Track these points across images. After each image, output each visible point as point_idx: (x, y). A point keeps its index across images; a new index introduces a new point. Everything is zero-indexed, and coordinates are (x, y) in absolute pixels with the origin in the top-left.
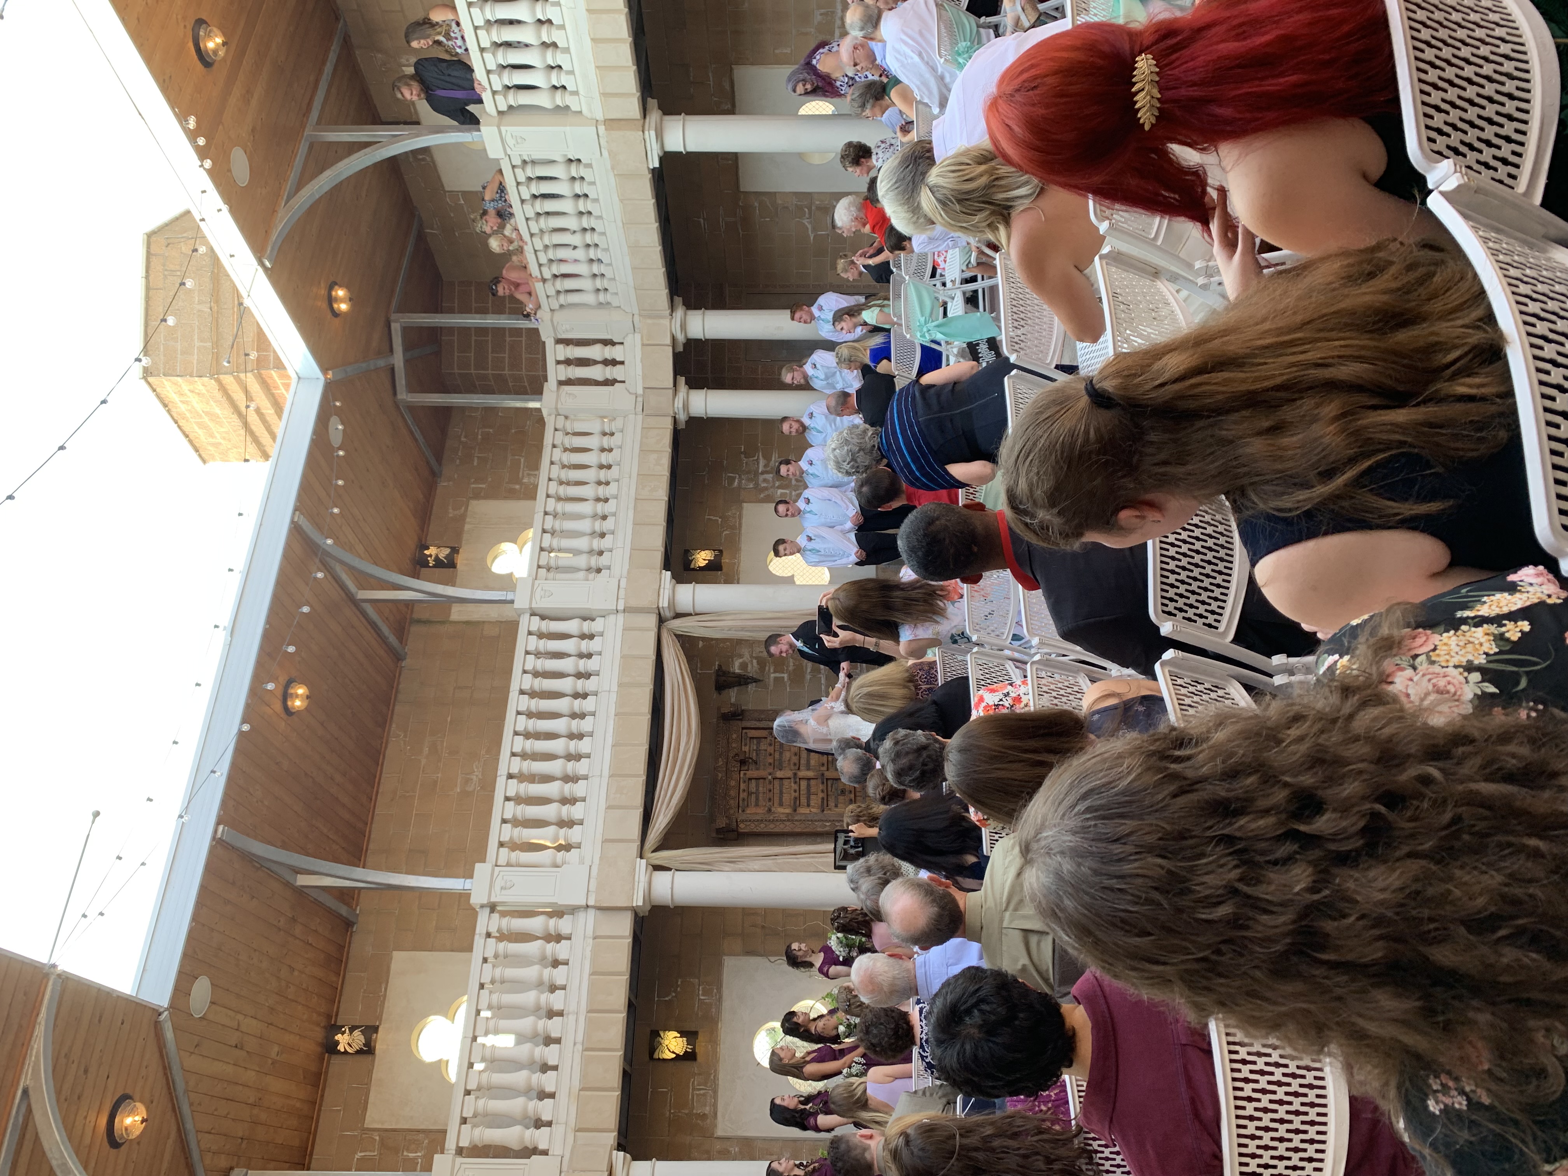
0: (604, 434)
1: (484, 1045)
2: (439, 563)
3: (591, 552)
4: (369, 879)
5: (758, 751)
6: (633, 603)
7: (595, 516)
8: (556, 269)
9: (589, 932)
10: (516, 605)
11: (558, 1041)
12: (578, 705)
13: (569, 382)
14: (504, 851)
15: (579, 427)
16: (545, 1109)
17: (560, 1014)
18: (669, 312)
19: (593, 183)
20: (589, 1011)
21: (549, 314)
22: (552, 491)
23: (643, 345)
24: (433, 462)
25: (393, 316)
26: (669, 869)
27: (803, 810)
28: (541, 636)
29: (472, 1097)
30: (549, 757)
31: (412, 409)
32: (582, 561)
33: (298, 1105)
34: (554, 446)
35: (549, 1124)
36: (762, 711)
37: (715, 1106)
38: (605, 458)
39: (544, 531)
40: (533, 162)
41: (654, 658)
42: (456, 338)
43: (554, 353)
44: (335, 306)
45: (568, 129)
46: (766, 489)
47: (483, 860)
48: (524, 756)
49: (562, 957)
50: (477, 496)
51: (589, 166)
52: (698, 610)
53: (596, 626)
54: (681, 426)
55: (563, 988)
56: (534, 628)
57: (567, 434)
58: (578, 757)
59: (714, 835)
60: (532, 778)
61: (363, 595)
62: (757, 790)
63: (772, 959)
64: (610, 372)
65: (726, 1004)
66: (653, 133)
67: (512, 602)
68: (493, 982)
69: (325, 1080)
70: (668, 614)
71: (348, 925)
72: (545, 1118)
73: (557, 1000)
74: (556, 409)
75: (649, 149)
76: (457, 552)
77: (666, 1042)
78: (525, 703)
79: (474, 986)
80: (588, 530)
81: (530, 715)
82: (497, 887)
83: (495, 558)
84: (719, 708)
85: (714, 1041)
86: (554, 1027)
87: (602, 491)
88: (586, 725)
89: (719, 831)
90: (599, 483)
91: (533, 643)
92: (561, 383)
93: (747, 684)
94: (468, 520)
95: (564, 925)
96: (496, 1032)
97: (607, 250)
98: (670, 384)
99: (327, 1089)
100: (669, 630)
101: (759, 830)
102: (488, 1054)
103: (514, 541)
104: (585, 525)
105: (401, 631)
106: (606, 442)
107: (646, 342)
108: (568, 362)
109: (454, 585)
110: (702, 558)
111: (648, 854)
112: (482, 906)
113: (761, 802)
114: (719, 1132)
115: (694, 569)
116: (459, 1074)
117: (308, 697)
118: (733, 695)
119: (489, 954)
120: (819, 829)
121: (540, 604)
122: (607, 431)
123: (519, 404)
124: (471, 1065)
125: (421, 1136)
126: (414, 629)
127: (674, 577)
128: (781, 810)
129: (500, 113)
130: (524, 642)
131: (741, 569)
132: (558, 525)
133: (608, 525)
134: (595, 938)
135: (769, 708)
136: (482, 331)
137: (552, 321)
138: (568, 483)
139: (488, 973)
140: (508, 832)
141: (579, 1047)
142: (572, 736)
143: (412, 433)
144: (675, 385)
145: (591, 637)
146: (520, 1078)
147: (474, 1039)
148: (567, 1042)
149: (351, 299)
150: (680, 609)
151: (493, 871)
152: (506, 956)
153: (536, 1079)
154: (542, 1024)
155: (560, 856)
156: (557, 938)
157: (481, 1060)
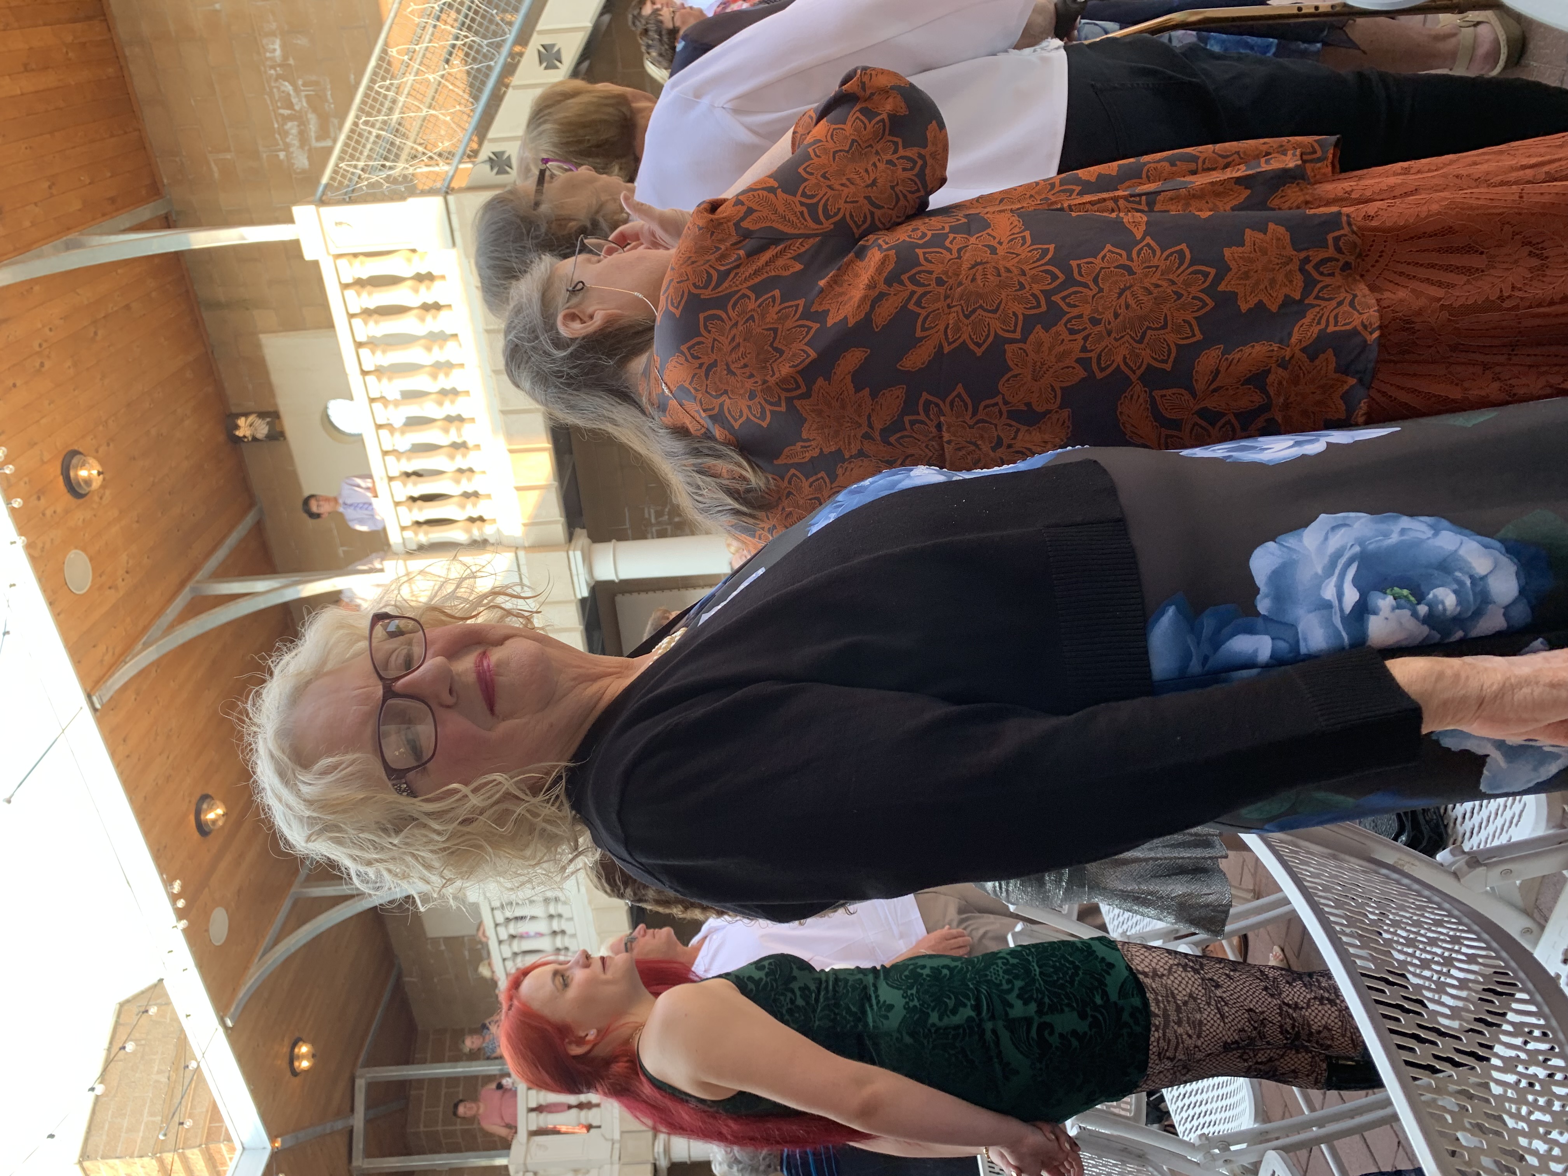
25: (359, 1071)
42: (424, 1092)
44: (296, 1064)
74: (525, 1164)
92: (532, 1134)
123: (484, 1162)
149: (314, 1056)
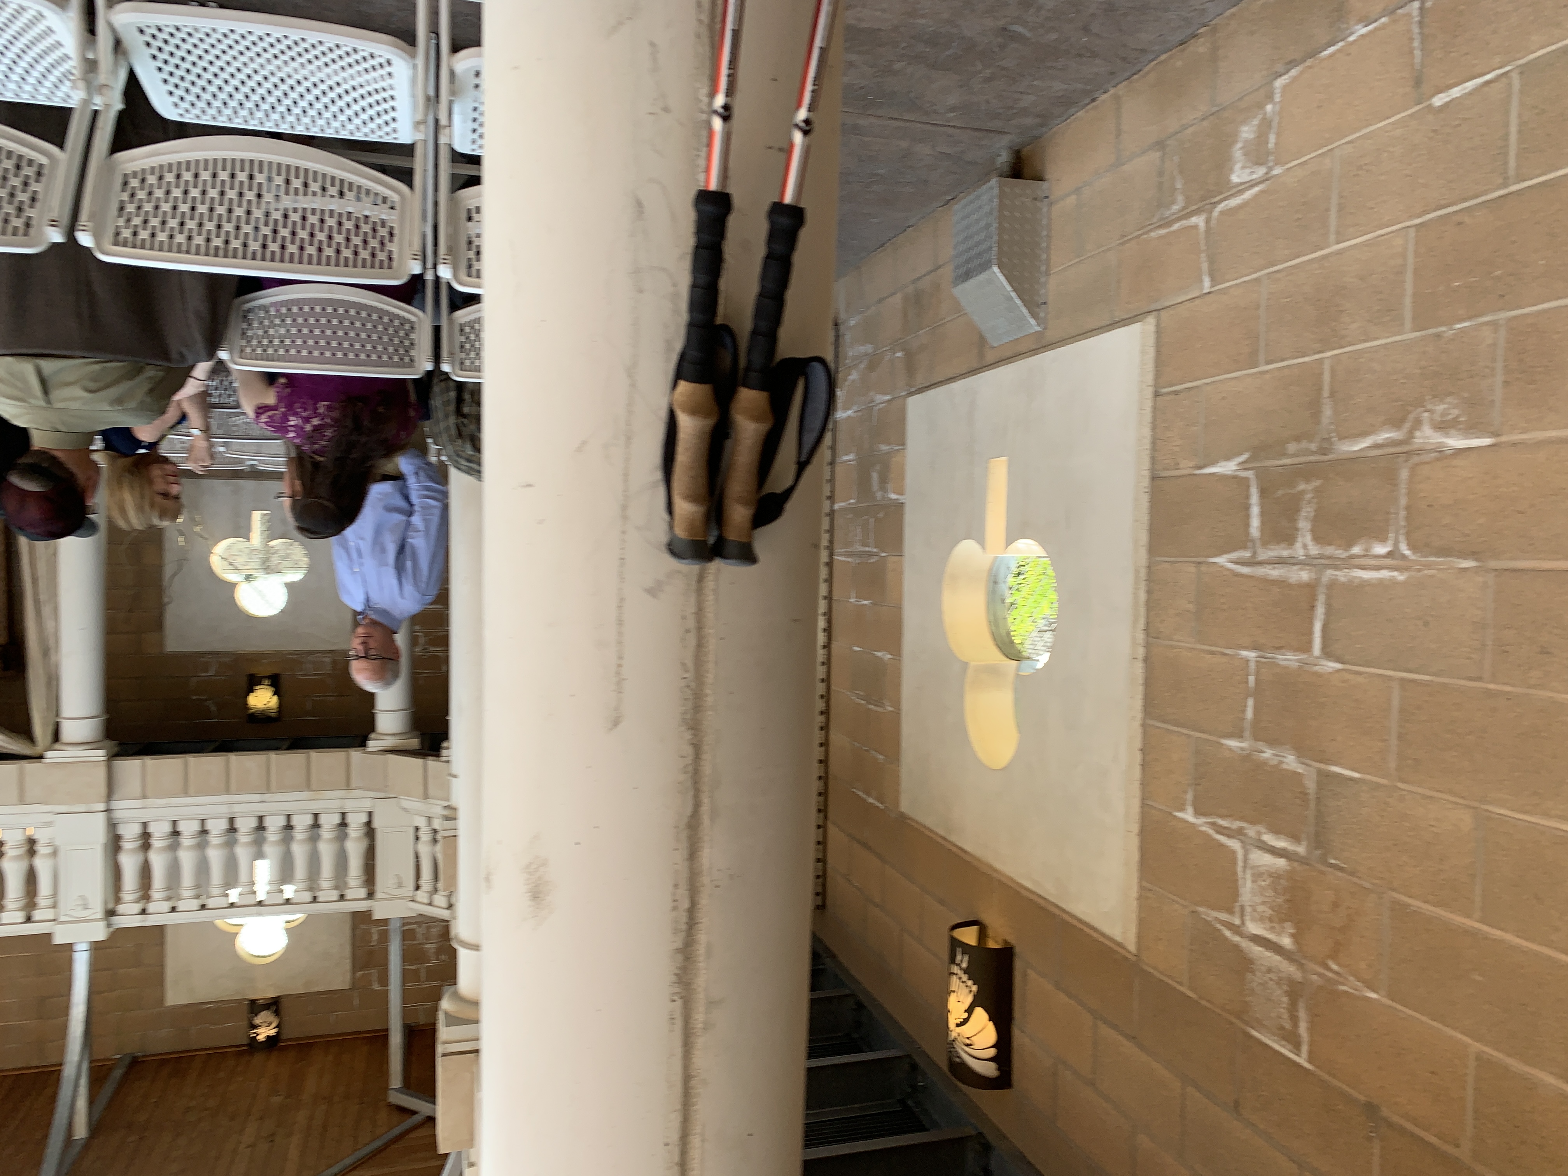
1: (266, 893)
4: (78, 1058)
9: (138, 803)
14: (37, 915)
16: (329, 821)
17: (231, 820)
20: (227, 791)
26: (57, 724)
29: (318, 894)
33: (330, 1059)
35: (343, 816)
47: (49, 936)
49: (167, 828)
55: (203, 822)
59: (11, 673)
63: (166, 600)
65: (219, 647)
68: (197, 897)
69: (307, 1038)
71: (135, 1063)
72: (337, 820)
73: (217, 827)
77: (261, 706)
79: (203, 916)
82: (85, 914)
85: (256, 658)
89: (7, 668)
95: (130, 832)
96: (253, 883)
101: (4, 619)
102: (275, 887)
111: (38, 749)
112: (109, 925)
116: (298, 912)
119: (166, 906)
120: (3, 549)
124: (288, 901)
125: (357, 932)
134: (144, 797)
139: (188, 903)
140: (12, 915)
141: (267, 797)
146: (299, 851)
147: (260, 903)
148: (260, 809)
151: (63, 922)
152: (168, 888)
153: (299, 834)
154: (244, 836)
155: (42, 849)
156: (145, 838)
157: (281, 891)
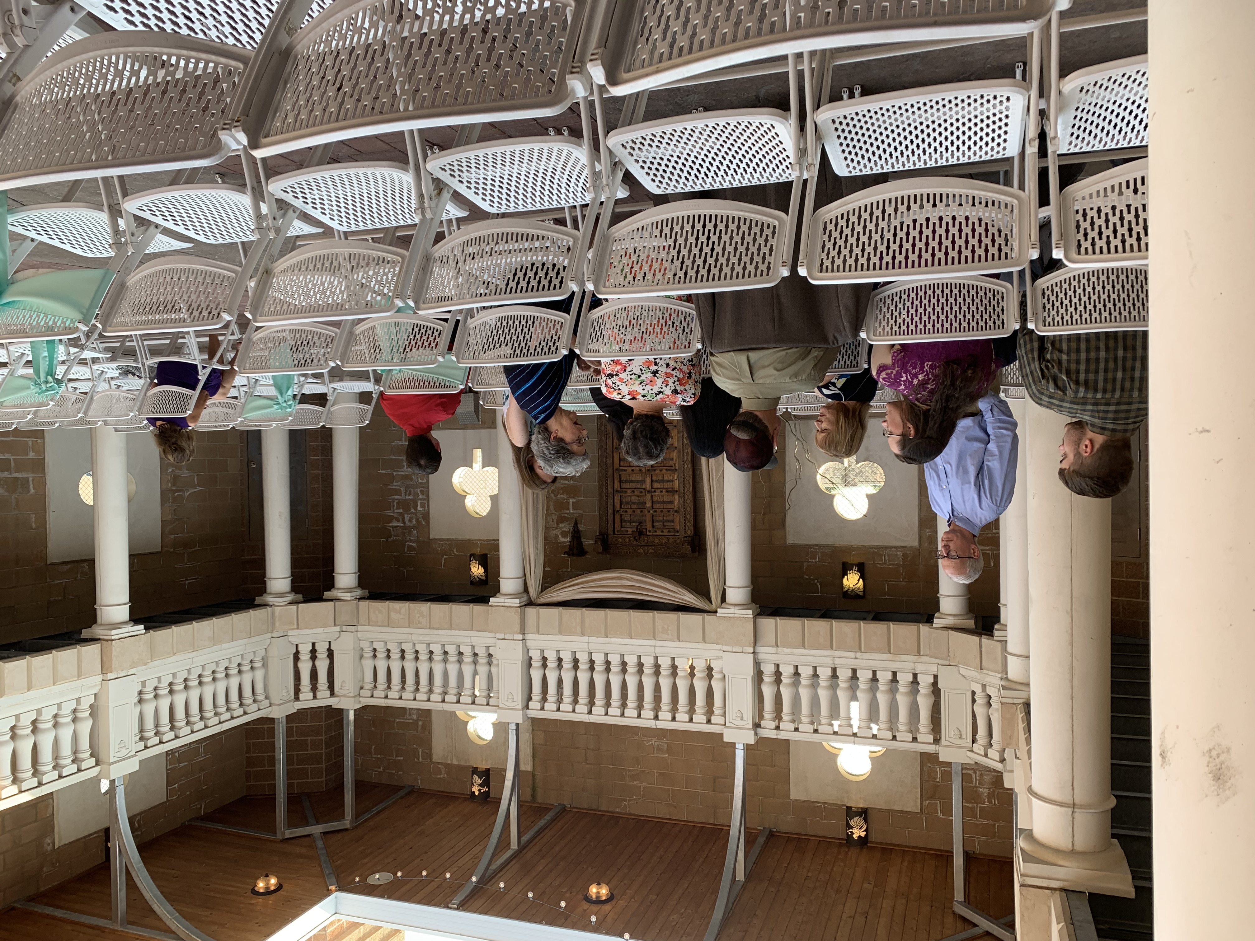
0: (375, 656)
1: (859, 728)
2: (486, 783)
3: (475, 662)
4: (738, 824)
5: (631, 521)
6: (517, 627)
7: (445, 661)
8: (235, 705)
9: (773, 650)
10: (520, 721)
11: (854, 671)
12: (599, 667)
13: (331, 687)
14: (714, 719)
15: (369, 677)
16: (904, 679)
17: (834, 670)
18: (269, 609)
19: (159, 679)
20: (832, 648)
21: (273, 707)
22: (425, 697)
23: (298, 628)
24: (401, 793)
25: (279, 836)
26: (724, 590)
27: (676, 485)
28: (544, 699)
29: (897, 734)
30: (640, 687)
31: (357, 815)
32: (482, 669)
33: (905, 864)
34: (386, 697)
35: (915, 676)
36: (600, 518)
37: (896, 547)
38: (396, 655)
39: (458, 702)
40: (141, 731)
41: (561, 608)
42: (296, 782)
43: (307, 701)
44: (272, 888)
45: (111, 705)
46: (417, 520)
47: (721, 735)
48: (640, 707)
49: (792, 670)
50: (430, 756)
51: (144, 684)
52: (521, 575)
53: (536, 655)
54: (366, 593)
55: (815, 668)
56: (538, 706)
57: (375, 687)
58: (640, 665)
59: (696, 554)
60: (657, 699)
61: (514, 845)
62: (661, 521)
63: (787, 506)
64: (322, 654)
65: (823, 542)
66: (113, 632)
67: (517, 725)
68: (812, 723)
69: (886, 844)
70: (525, 598)
71: (771, 835)
72: (911, 678)
73: (824, 673)
74: (354, 697)
75: (128, 635)
76: (476, 768)
77: (851, 586)
78: (599, 710)
79: (816, 738)
80: (457, 666)
81: (608, 705)
82: (741, 723)
83: (479, 737)
84: (598, 553)
85: (849, 549)
86: (844, 674)
87: (423, 656)
88: (615, 660)
89: (693, 551)
90: (417, 658)
91: (551, 705)
92: (332, 694)
93: (578, 531)
94: (449, 762)
95: (768, 670)
96: (849, 719)
97: (217, 663)
98: (332, 603)
99: (893, 842)
100: (538, 597)
101: (692, 519)
102: (864, 724)
103: (466, 723)
104: (453, 669)
105: (542, 810)
106: (381, 655)
107: (295, 626)
108: (314, 689)
109: (505, 770)
110: (477, 570)
111: (714, 606)
112: (756, 734)
113: (671, 518)
114: (916, 544)
115: (487, 576)
116: (880, 745)
117: (599, 884)
118: (588, 542)
119: (792, 726)
120: (690, 473)
121: (519, 702)
122: (372, 654)
123: (352, 728)
124: (874, 737)
125: (925, 769)
126: (540, 799)
127: (494, 596)
128: (676, 502)
129: (97, 764)
130: (550, 712)
131: (485, 538)
132: (452, 690)
133: (451, 650)
134: (777, 646)
135: (597, 513)
136: (289, 760)
137: (279, 705)
138: (417, 683)
139: (805, 727)
140: (699, 717)
141: (859, 655)
142: (624, 671)
143: (378, 813)
144: (331, 600)
145: (545, 659)
146: (882, 699)
147: (855, 735)
148: (855, 663)
149: (267, 876)
150: (521, 588)
151: (729, 727)
152: (793, 714)
153: (882, 686)
154: (843, 684)
155: (716, 675)
156: (778, 674)
157: (870, 728)
